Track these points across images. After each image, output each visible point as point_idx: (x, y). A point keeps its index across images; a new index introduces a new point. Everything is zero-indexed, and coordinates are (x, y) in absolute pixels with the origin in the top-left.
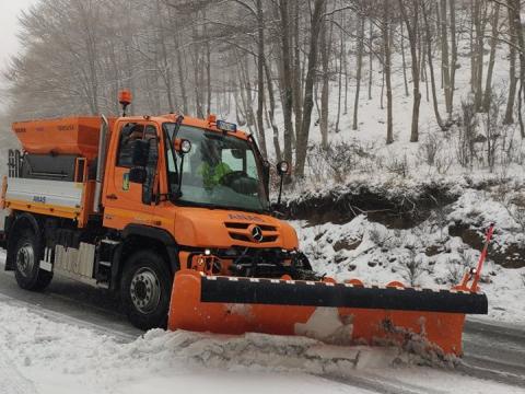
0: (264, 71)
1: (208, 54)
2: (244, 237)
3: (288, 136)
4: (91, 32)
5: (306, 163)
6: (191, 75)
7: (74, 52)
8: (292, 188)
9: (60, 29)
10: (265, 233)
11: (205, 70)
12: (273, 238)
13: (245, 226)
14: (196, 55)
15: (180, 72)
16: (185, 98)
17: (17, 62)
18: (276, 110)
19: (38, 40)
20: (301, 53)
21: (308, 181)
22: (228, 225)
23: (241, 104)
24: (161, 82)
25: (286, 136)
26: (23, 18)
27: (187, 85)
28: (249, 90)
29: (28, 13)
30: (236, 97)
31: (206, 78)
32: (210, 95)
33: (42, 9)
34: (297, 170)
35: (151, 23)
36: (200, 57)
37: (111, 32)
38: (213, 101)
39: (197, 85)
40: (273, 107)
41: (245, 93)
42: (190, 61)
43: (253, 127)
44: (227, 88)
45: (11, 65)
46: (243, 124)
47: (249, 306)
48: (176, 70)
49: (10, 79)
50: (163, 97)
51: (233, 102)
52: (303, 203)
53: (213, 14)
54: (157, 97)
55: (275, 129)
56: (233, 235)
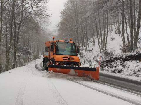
0: (124, 18)
1: (107, 15)
2: (66, 60)
3: (132, 36)
4: (77, 13)
5: (138, 43)
6: (102, 21)
7: (73, 19)
8: (133, 51)
9: (70, 14)
10: (71, 59)
11: (106, 19)
12: (73, 60)
13: (67, 58)
14: (104, 16)
15: (99, 21)
16: (100, 28)
17: (60, 23)
18: (128, 28)
19: (64, 17)
20: (136, 11)
21: (139, 49)
22: (63, 58)
23: (116, 28)
24: (94, 24)
25: (131, 36)
26: (61, 12)
27: (101, 24)
28: (119, 23)
29: (62, 11)
30: (115, 26)
31: (106, 21)
32: (108, 26)
33: (65, 9)
34: (135, 45)
35: (92, 9)
36: (105, 16)
37: (82, 13)
38: (108, 28)
39: (104, 24)
40: (127, 28)
41: (118, 24)
42: (102, 18)
43: (120, 34)
44: (112, 24)
45: (58, 23)
46: (117, 33)
47: (60, 69)
48: (98, 20)
49: (58, 27)
50: (95, 28)
51: (114, 27)
52: (137, 55)
53: (109, 4)
54: (93, 28)
55: (128, 34)
56: (64, 59)
